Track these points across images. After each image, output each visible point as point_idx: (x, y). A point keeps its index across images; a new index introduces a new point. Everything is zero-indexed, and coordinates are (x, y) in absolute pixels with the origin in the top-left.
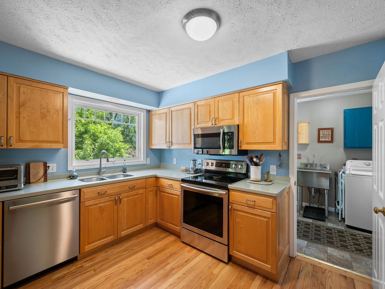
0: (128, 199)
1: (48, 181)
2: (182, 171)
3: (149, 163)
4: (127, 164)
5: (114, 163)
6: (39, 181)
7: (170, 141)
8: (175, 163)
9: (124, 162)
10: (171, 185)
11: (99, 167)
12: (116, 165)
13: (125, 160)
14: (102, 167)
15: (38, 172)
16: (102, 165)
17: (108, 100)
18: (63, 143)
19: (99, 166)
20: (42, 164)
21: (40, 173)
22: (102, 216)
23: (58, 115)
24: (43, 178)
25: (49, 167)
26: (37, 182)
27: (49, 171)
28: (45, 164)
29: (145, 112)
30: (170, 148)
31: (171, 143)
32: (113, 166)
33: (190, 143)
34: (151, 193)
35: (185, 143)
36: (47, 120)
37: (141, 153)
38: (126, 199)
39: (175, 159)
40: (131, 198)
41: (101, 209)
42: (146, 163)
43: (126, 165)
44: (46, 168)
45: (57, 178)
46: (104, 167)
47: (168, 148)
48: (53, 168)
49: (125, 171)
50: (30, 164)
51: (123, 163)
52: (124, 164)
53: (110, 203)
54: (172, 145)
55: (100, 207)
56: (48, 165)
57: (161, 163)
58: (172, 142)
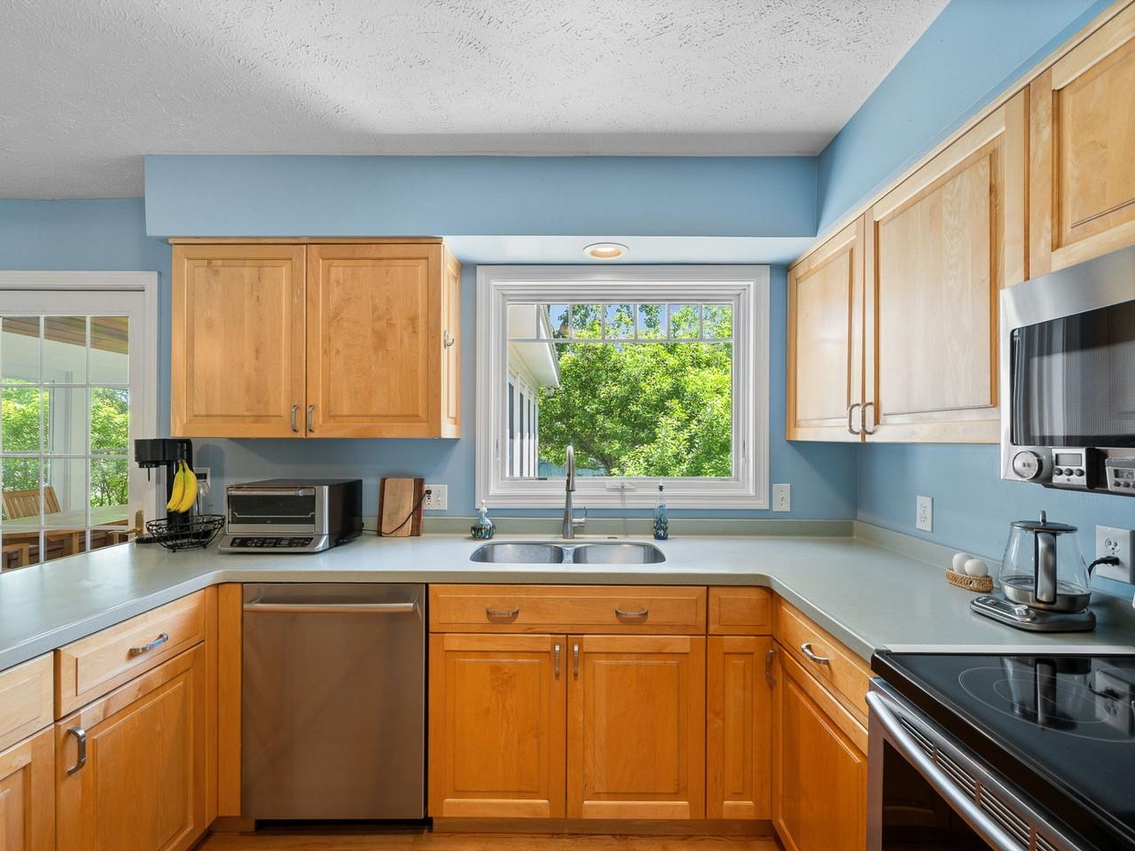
0: (613, 662)
1: (423, 535)
2: (959, 581)
3: (786, 507)
4: (669, 504)
5: (623, 497)
6: (399, 533)
7: (867, 401)
8: (923, 523)
9: (657, 492)
10: (827, 662)
11: (564, 506)
12: (631, 504)
13: (661, 488)
14: (574, 506)
15: (399, 506)
16: (573, 501)
17: (587, 256)
18: (428, 422)
19: (564, 501)
20: (410, 483)
21: (403, 507)
22: (504, 706)
23: (414, 332)
24: (409, 525)
25: (429, 492)
26: (394, 534)
27: (429, 505)
28: (419, 483)
29: (765, 276)
30: (869, 439)
31: (870, 411)
32: (620, 506)
33: (987, 401)
34: (740, 662)
35: (950, 403)
36: (387, 350)
37: (747, 461)
38: (604, 662)
39: (923, 503)
40: (628, 665)
41: (502, 679)
42: (766, 507)
43: (667, 507)
44: (420, 494)
45: (446, 528)
46: (581, 506)
47: (858, 439)
48: (439, 498)
49: (661, 532)
50: (386, 481)
51: (654, 497)
52: (662, 502)
53: (536, 661)
54: (877, 422)
55: (496, 669)
56: (426, 487)
57: (860, 514)
58: (877, 405)
